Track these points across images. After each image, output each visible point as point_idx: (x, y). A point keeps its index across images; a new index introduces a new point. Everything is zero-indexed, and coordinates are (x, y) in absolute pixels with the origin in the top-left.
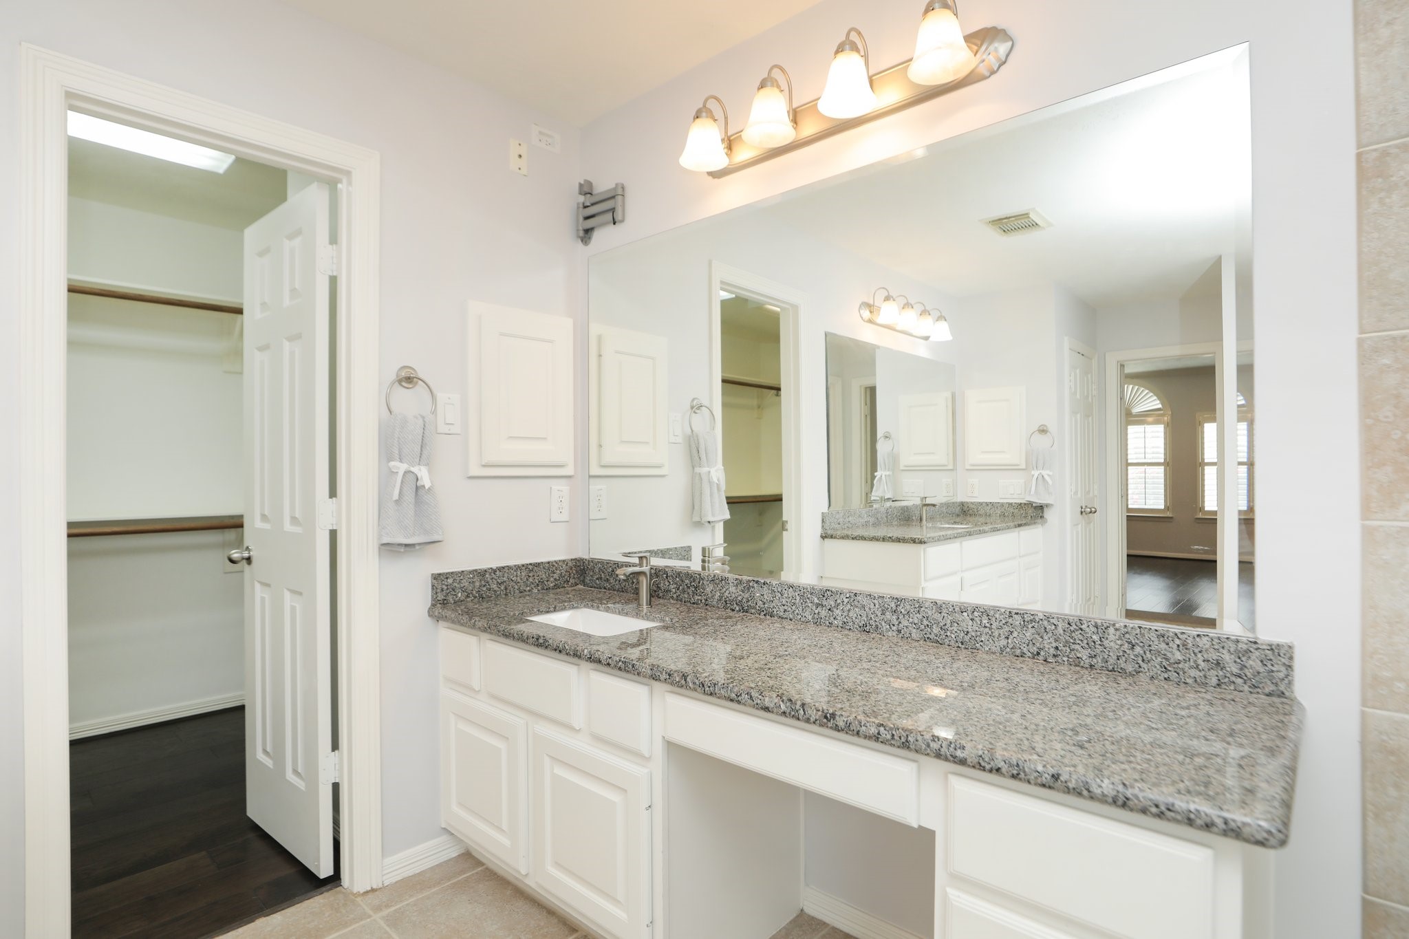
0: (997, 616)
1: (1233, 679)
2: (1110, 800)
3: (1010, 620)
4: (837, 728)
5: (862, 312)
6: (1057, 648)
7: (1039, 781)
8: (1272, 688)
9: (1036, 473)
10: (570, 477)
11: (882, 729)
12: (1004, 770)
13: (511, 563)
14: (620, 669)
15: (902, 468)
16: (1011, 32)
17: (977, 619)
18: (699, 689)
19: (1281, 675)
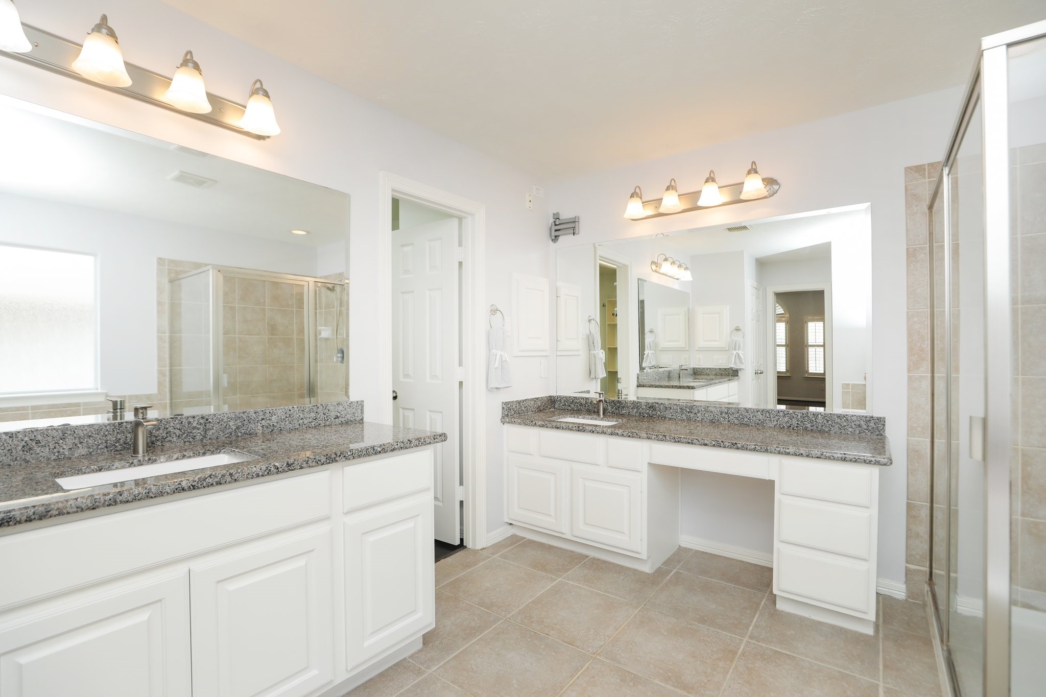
0: (773, 413)
1: (864, 430)
2: (840, 459)
3: (778, 414)
4: (738, 448)
5: (652, 266)
6: (798, 424)
7: (816, 456)
8: (878, 433)
9: (735, 352)
10: (547, 356)
11: (756, 446)
12: (804, 454)
13: (529, 397)
14: (629, 436)
15: (660, 349)
16: (779, 181)
17: (764, 414)
18: (672, 440)
19: (881, 428)
